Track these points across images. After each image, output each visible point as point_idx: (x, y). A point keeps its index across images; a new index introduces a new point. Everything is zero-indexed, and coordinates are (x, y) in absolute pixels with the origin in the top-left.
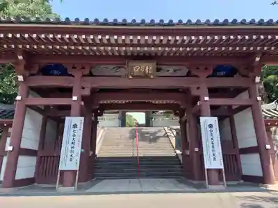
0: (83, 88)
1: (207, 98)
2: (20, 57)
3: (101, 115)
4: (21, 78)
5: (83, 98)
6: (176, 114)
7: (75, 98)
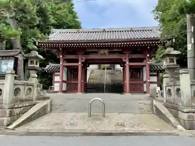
0: (82, 59)
1: (128, 63)
2: (61, 49)
3: (89, 66)
4: (61, 56)
5: (82, 63)
6: (121, 66)
7: (80, 63)
